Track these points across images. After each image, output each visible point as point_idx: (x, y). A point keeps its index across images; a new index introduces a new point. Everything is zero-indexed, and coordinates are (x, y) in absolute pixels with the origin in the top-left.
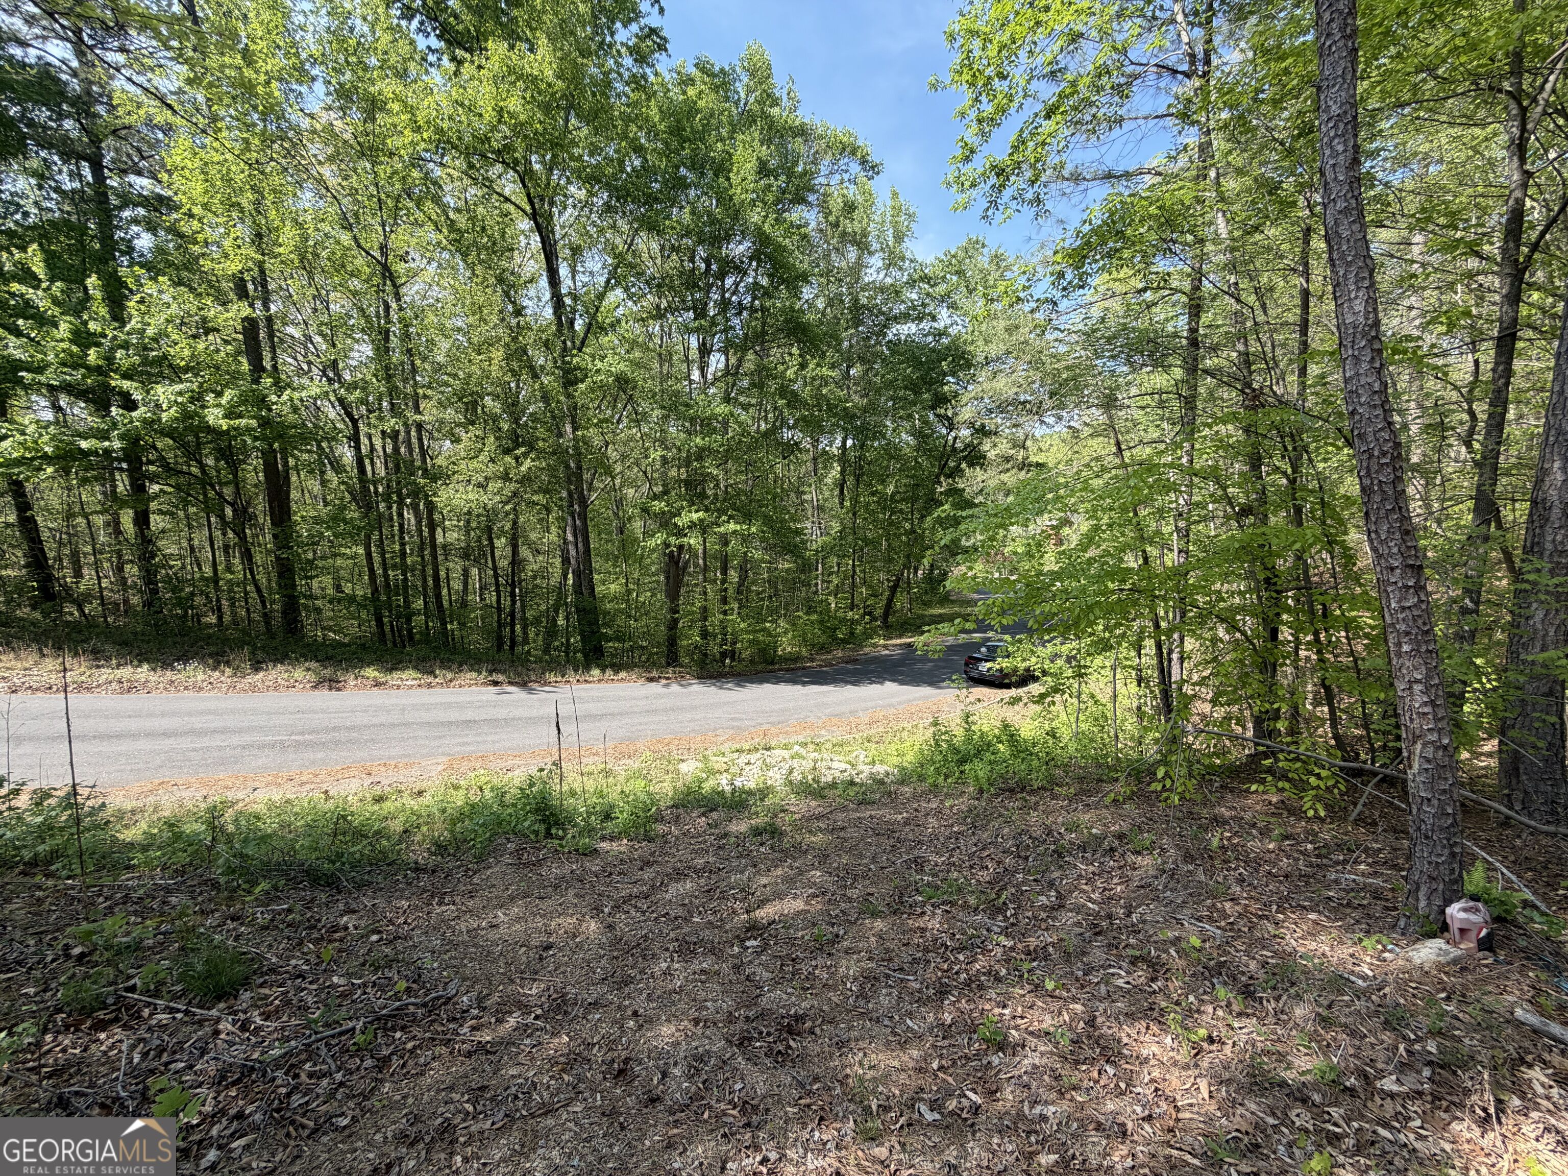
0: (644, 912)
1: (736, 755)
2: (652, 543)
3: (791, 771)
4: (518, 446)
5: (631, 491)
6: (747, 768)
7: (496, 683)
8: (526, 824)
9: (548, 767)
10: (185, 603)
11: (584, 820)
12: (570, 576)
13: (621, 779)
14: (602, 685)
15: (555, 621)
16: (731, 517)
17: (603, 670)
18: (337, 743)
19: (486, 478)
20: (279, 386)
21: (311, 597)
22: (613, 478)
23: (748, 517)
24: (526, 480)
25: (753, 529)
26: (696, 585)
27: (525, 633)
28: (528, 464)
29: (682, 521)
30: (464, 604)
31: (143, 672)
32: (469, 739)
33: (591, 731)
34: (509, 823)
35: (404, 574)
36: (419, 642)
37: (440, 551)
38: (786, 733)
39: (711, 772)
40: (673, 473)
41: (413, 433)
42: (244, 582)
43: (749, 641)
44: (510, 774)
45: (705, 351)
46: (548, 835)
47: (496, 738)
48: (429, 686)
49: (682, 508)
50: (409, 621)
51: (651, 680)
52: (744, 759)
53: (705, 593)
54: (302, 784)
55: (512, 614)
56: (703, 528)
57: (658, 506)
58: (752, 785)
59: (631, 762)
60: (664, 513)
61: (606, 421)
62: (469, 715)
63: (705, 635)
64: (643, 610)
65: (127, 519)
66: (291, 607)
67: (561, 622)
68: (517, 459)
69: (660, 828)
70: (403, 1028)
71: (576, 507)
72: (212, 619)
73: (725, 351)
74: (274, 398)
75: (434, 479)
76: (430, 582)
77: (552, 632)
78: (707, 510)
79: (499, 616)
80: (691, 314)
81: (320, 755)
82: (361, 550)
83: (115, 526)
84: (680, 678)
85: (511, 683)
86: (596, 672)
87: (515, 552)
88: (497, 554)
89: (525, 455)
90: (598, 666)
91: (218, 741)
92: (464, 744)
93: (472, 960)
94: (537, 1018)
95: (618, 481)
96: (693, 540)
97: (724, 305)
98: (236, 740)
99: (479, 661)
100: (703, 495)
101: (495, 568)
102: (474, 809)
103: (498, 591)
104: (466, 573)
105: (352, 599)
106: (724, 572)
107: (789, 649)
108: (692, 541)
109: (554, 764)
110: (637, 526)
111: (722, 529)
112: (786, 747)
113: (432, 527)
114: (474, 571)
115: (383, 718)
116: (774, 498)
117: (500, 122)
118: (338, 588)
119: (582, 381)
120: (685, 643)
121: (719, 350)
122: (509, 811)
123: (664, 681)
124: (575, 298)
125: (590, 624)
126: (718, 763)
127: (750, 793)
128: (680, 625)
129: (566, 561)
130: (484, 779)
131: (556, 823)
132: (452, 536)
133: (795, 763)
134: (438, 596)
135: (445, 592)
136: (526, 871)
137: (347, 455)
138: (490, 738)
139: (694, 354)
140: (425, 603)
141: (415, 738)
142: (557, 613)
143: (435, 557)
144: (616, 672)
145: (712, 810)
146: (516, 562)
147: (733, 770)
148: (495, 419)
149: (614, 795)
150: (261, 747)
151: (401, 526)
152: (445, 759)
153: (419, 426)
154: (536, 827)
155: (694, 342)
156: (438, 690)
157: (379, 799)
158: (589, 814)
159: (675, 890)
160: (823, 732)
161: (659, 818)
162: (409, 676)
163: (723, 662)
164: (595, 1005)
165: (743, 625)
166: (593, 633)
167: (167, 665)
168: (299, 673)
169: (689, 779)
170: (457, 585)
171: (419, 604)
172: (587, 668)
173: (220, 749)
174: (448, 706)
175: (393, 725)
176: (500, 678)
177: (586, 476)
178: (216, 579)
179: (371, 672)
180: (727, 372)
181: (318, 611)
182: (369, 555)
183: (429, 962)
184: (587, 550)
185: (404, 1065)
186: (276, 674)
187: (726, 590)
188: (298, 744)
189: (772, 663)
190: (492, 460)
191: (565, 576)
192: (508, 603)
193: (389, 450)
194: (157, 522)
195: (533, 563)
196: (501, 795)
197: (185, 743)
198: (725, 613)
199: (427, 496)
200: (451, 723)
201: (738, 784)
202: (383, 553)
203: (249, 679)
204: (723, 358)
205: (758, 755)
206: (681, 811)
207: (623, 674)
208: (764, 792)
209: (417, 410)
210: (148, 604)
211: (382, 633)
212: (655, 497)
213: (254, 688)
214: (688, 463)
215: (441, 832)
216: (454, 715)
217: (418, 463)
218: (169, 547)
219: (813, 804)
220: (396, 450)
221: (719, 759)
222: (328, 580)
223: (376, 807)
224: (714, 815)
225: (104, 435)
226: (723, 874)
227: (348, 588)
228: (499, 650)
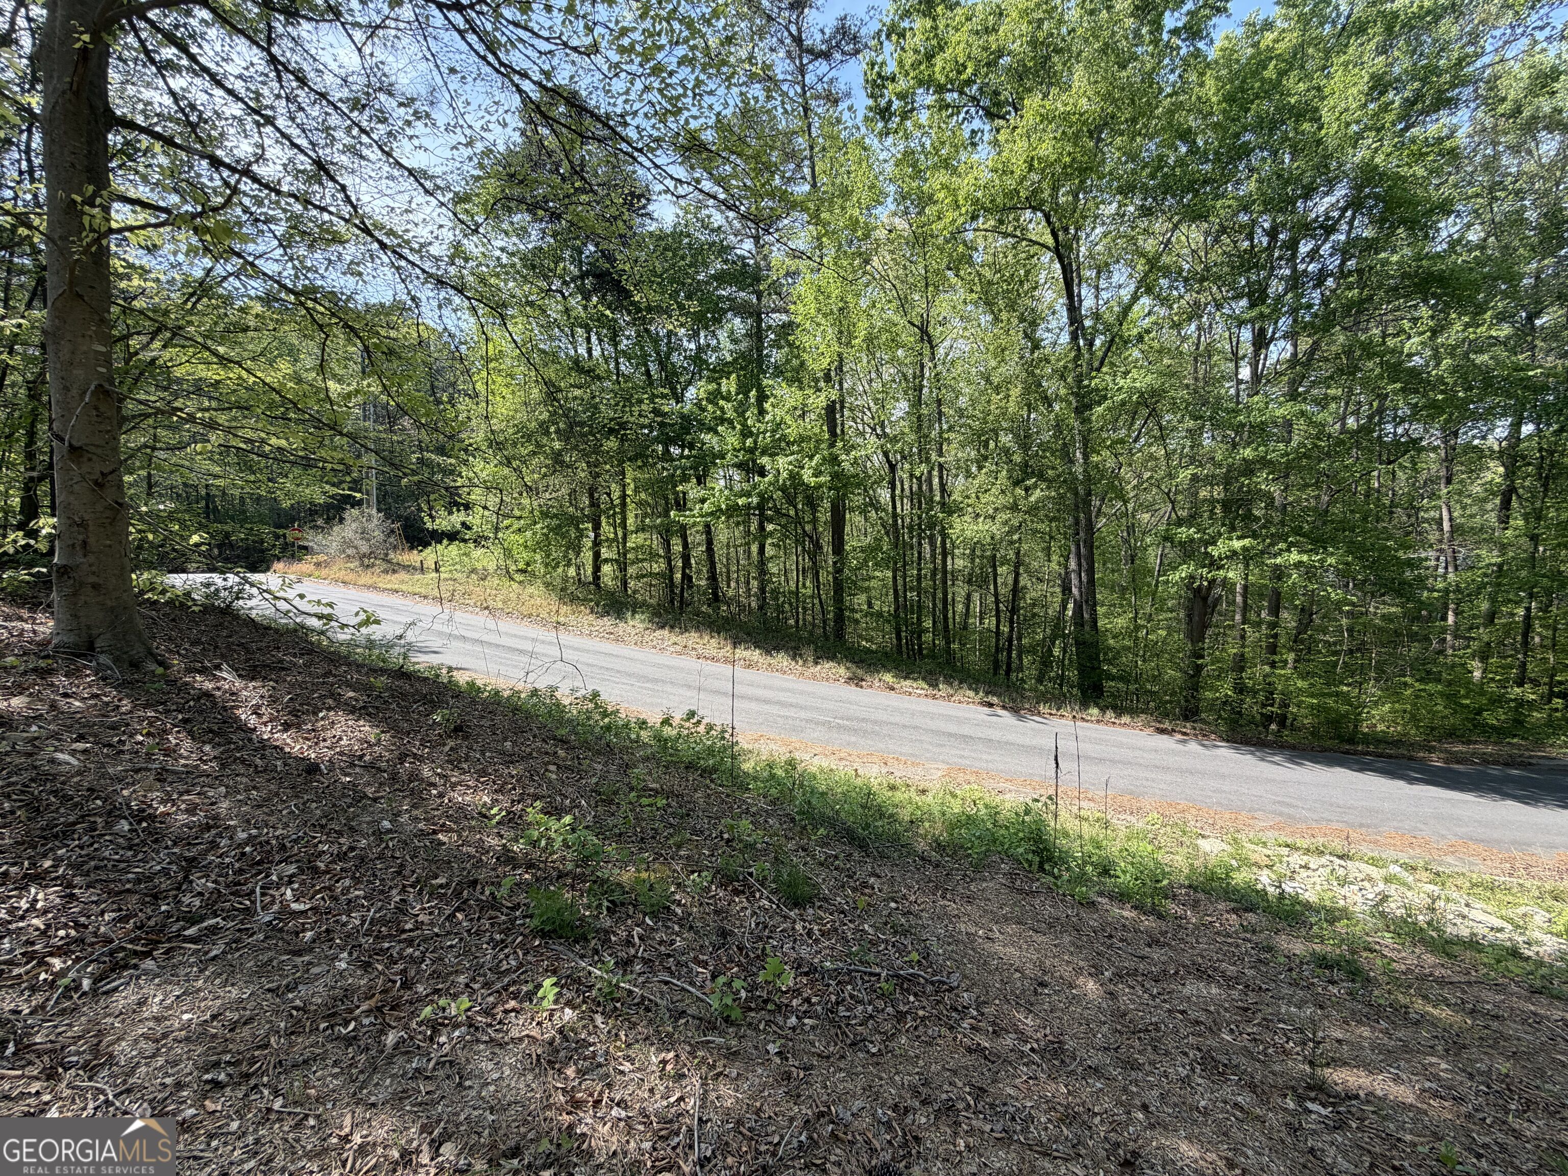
0: (1154, 997)
1: (1285, 851)
2: (1175, 577)
3: (1385, 898)
4: (1027, 476)
5: (1147, 516)
6: (1304, 873)
7: (991, 705)
8: (1021, 850)
9: (1043, 799)
10: (779, 609)
11: (1078, 865)
12: (1071, 606)
13: (1121, 835)
14: (1100, 727)
15: (1050, 651)
16: (1291, 545)
17: (1103, 710)
18: (865, 731)
19: (996, 509)
20: (848, 449)
21: (853, 611)
22: (1125, 502)
23: (1318, 542)
24: (1033, 510)
25: (1331, 560)
26: (1231, 627)
27: (1021, 660)
28: (1037, 494)
29: (1218, 550)
30: (965, 627)
31: (755, 655)
32: (966, 753)
33: (1092, 774)
34: (1002, 844)
35: (919, 595)
36: (927, 656)
37: (949, 576)
38: (1376, 842)
39: (1245, 862)
40: (1203, 493)
41: (935, 473)
42: (812, 597)
43: (1312, 706)
44: (1001, 797)
45: (1261, 342)
46: (1041, 869)
47: (990, 758)
48: (934, 697)
49: (1220, 535)
50: (920, 637)
51: (1162, 731)
52: (1297, 859)
53: (1243, 637)
54: (841, 759)
55: (1010, 640)
56: (1246, 557)
57: (1184, 533)
58: (1311, 896)
59: (1134, 820)
60: (1192, 540)
61: (1122, 441)
62: (966, 730)
63: (1240, 689)
64: (1154, 651)
65: (755, 548)
66: (840, 618)
67: (1056, 652)
68: (1027, 489)
69: (1172, 907)
70: (916, 995)
71: (1082, 534)
72: (792, 622)
73: (1292, 336)
74: (844, 457)
75: (950, 513)
76: (940, 605)
77: (1046, 662)
78: (1254, 536)
79: (998, 640)
80: (1244, 302)
81: (853, 739)
82: (889, 574)
83: (748, 553)
84: (1203, 735)
85: (1004, 707)
86: (1095, 711)
87: (1016, 581)
88: (1000, 580)
89: (1035, 486)
90: (1097, 705)
91: (791, 712)
92: (962, 757)
93: (970, 962)
94: (1032, 1050)
95: (1130, 506)
96: (1233, 574)
97: (1295, 282)
98: (803, 714)
99: (977, 681)
100: (1249, 517)
101: (996, 595)
102: (970, 821)
103: (998, 616)
104: (968, 597)
105: (880, 614)
106: (1275, 610)
107: (1381, 727)
108: (1231, 575)
109: (1050, 798)
110: (1153, 557)
111: (1279, 560)
112: (1374, 862)
113: (945, 554)
114: (976, 597)
115: (897, 719)
116: (1365, 519)
117: (1030, 170)
118: (870, 605)
119: (1100, 404)
120: (1209, 694)
121: (1284, 337)
122: (1003, 832)
123: (1179, 737)
124: (1097, 316)
125: (1090, 658)
126: (1258, 854)
127: (1308, 906)
128: (1204, 673)
129: (1066, 589)
130: (977, 795)
131: (1050, 859)
132: (960, 563)
133: (1392, 890)
134: (946, 618)
135: (950, 615)
136: (1020, 897)
137: (884, 495)
138: (984, 757)
139: (1247, 348)
140: (934, 622)
141: (921, 741)
142: (1054, 644)
143: (944, 582)
144: (1119, 716)
145: (1247, 910)
146: (1017, 590)
147: (1280, 868)
148: (1007, 451)
149: (1113, 849)
150: (817, 723)
151: (920, 553)
152: (945, 767)
153: (941, 466)
154: (1030, 857)
155: (1246, 334)
156: (940, 702)
157: (892, 788)
158: (1085, 863)
159: (1192, 988)
160: (1450, 859)
161: (1169, 894)
162: (919, 687)
163: (1266, 727)
164: (1095, 1071)
165: (1300, 684)
166: (1093, 668)
167: (768, 652)
168: (842, 670)
169: (1212, 861)
170: (960, 608)
171: (928, 624)
172: (1085, 705)
173: (794, 719)
174: (949, 718)
175: (904, 726)
176: (995, 700)
177: (1096, 502)
178: (797, 592)
179: (888, 678)
180: (1294, 361)
181: (857, 622)
182: (895, 578)
183: (936, 948)
184: (1091, 581)
185: (916, 1028)
186: (827, 666)
187: (1275, 636)
188: (839, 727)
189: (1351, 741)
190: (1003, 492)
191: (1064, 607)
192: (1006, 630)
193: (915, 488)
194: (769, 551)
195: (1033, 591)
196: (994, 813)
197: (775, 710)
198: (1273, 665)
199: (944, 528)
200: (950, 735)
201: (1288, 888)
202: (904, 577)
203: (812, 670)
204: (1289, 347)
205: (1323, 860)
206: (1202, 896)
207: (1126, 719)
208: (1333, 915)
209: (941, 454)
210: (761, 608)
211: (899, 645)
212: (1180, 522)
213: (814, 677)
214: (1227, 481)
215: (939, 830)
216: (952, 728)
217: (937, 498)
218: (773, 568)
219: (1430, 959)
220: (920, 487)
221: (1259, 848)
222: (863, 598)
223: (890, 794)
224: (1251, 916)
225: (748, 495)
226: (1267, 997)
227: (877, 605)
228: (995, 674)
